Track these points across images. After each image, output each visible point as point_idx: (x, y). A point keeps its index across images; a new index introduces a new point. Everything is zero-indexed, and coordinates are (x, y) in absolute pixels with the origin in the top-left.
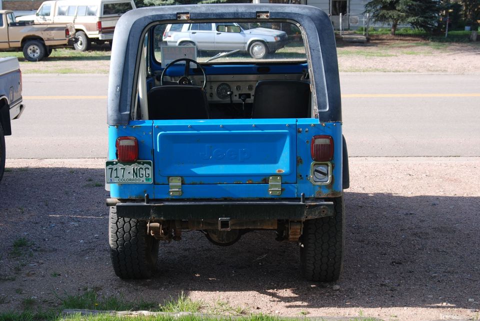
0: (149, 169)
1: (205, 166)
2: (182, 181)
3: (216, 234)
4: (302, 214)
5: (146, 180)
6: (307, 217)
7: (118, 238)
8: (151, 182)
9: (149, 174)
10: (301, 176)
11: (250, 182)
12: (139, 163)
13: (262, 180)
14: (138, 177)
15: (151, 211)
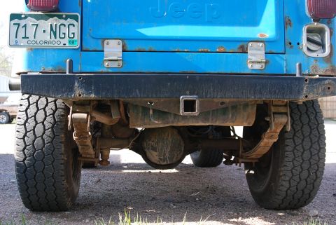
0: (74, 26)
1: (157, 26)
2: (123, 47)
3: (156, 151)
4: (299, 92)
5: (70, 42)
6: (306, 97)
7: (26, 146)
8: (77, 46)
9: (73, 34)
10: (290, 44)
11: (222, 50)
12: (60, 17)
13: (239, 48)
14: (58, 38)
15: (76, 84)
